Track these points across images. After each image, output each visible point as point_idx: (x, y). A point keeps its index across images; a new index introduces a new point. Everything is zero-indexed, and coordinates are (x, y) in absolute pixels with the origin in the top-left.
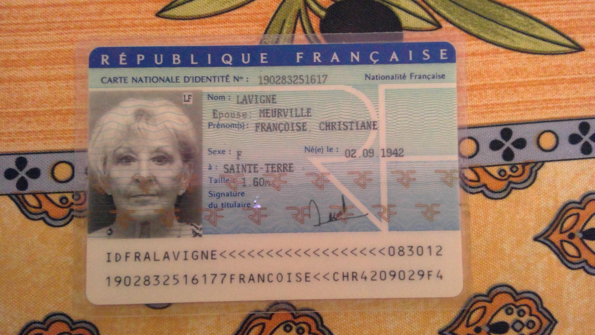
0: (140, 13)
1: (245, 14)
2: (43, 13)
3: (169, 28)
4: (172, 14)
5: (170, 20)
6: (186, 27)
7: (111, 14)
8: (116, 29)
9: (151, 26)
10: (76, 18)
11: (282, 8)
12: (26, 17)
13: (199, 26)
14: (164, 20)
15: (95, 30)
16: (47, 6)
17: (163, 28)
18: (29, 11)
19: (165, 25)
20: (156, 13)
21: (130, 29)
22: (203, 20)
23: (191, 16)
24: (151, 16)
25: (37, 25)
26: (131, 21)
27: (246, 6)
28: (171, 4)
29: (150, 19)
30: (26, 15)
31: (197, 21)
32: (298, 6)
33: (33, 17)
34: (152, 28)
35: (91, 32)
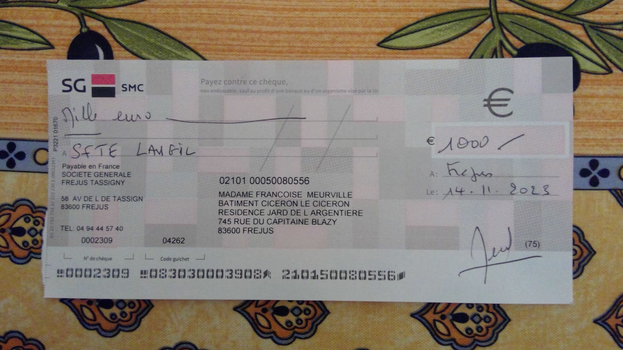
0: (365, 43)
1: (449, 48)
2: (286, 38)
3: (387, 56)
4: (390, 45)
5: (389, 49)
6: (401, 56)
7: (342, 42)
8: (345, 55)
9: (372, 54)
10: (313, 45)
11: (481, 46)
12: (273, 41)
13: (412, 56)
14: (383, 49)
15: (327, 55)
16: (290, 33)
17: (382, 55)
18: (276, 37)
19: (384, 53)
20: (377, 43)
21: (355, 55)
22: (415, 51)
23: (405, 47)
24: (373, 45)
25: (281, 48)
26: (357, 49)
27: (451, 41)
28: (390, 36)
29: (372, 48)
30: (272, 39)
31: (410, 51)
32: (495, 45)
33: (278, 41)
34: (373, 55)
35: (325, 57)
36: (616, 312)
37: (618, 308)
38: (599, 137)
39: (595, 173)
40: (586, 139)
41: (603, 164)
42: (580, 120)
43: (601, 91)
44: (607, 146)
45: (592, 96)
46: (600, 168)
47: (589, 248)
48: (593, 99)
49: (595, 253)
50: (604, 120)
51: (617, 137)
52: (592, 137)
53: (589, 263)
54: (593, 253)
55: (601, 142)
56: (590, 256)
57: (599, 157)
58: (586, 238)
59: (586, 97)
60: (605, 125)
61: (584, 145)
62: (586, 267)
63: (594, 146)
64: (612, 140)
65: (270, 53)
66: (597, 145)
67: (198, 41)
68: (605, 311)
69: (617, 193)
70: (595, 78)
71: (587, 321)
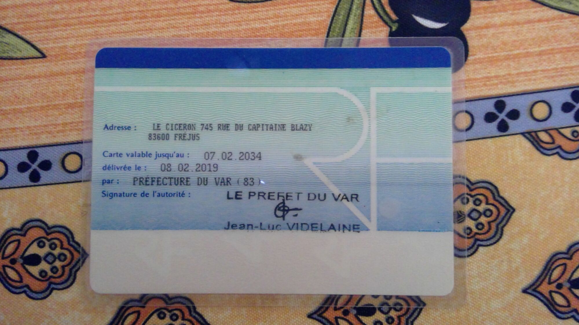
36: (548, 277)
37: (550, 272)
38: (503, 73)
39: (502, 116)
40: (487, 77)
41: (511, 105)
42: (477, 57)
43: (497, 19)
44: (513, 82)
45: (487, 27)
46: (508, 109)
47: (506, 205)
48: (488, 30)
49: (514, 210)
50: (505, 53)
51: (523, 70)
52: (493, 74)
53: (509, 223)
54: (512, 210)
55: (505, 79)
56: (508, 215)
57: (505, 96)
58: (502, 194)
59: (481, 28)
60: (507, 58)
61: (485, 85)
62: (506, 229)
63: (497, 84)
64: (518, 74)
65: (102, 23)
66: (501, 83)
67: (16, 21)
68: (534, 277)
69: (531, 136)
70: (488, 5)
71: (516, 293)
